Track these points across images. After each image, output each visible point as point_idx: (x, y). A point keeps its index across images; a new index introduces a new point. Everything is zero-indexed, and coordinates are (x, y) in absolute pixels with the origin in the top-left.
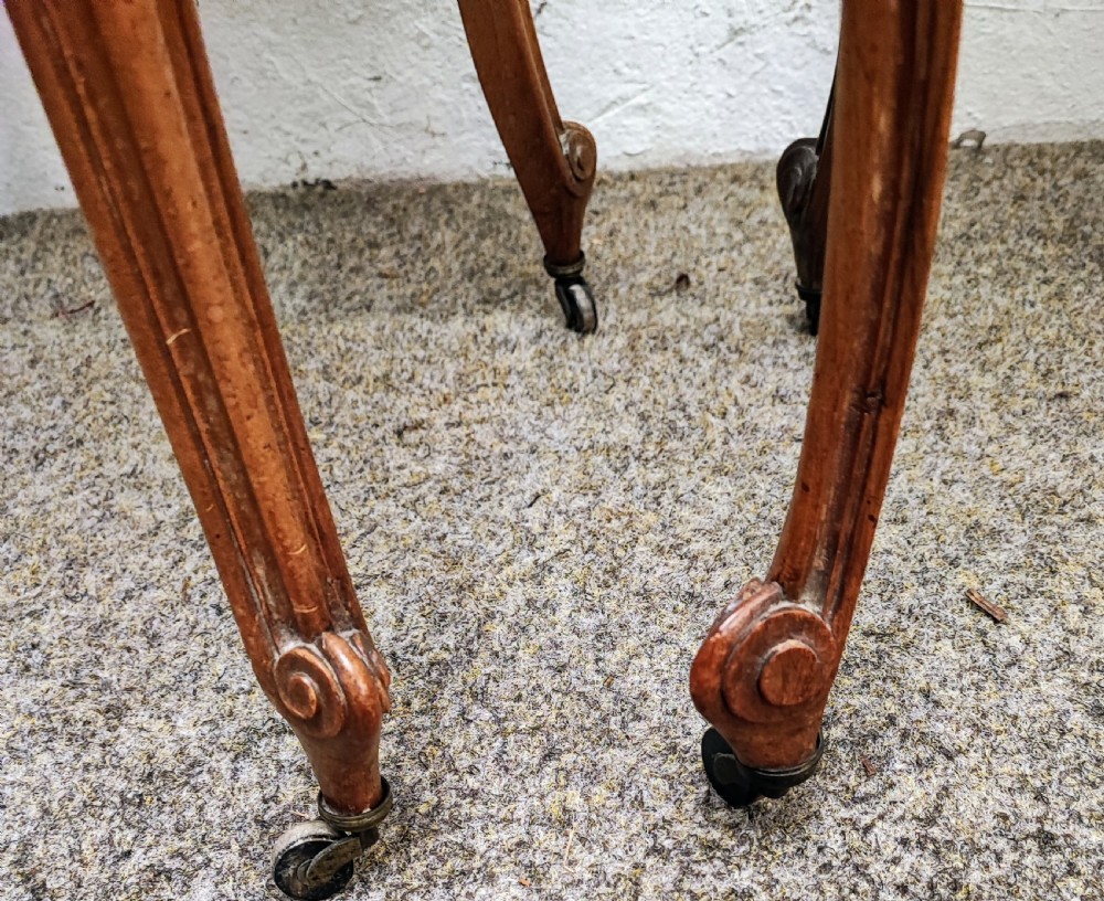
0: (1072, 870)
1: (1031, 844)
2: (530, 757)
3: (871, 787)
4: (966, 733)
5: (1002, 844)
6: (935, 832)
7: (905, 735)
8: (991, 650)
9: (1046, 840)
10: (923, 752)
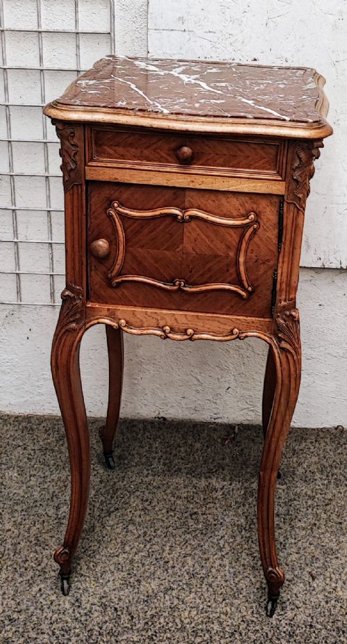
0: (314, 632)
1: (308, 627)
2: (220, 600)
3: (282, 613)
4: (302, 604)
5: (303, 626)
6: (292, 622)
7: (290, 603)
8: (310, 586)
9: (311, 626)
10: (293, 607)
